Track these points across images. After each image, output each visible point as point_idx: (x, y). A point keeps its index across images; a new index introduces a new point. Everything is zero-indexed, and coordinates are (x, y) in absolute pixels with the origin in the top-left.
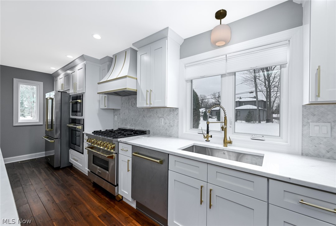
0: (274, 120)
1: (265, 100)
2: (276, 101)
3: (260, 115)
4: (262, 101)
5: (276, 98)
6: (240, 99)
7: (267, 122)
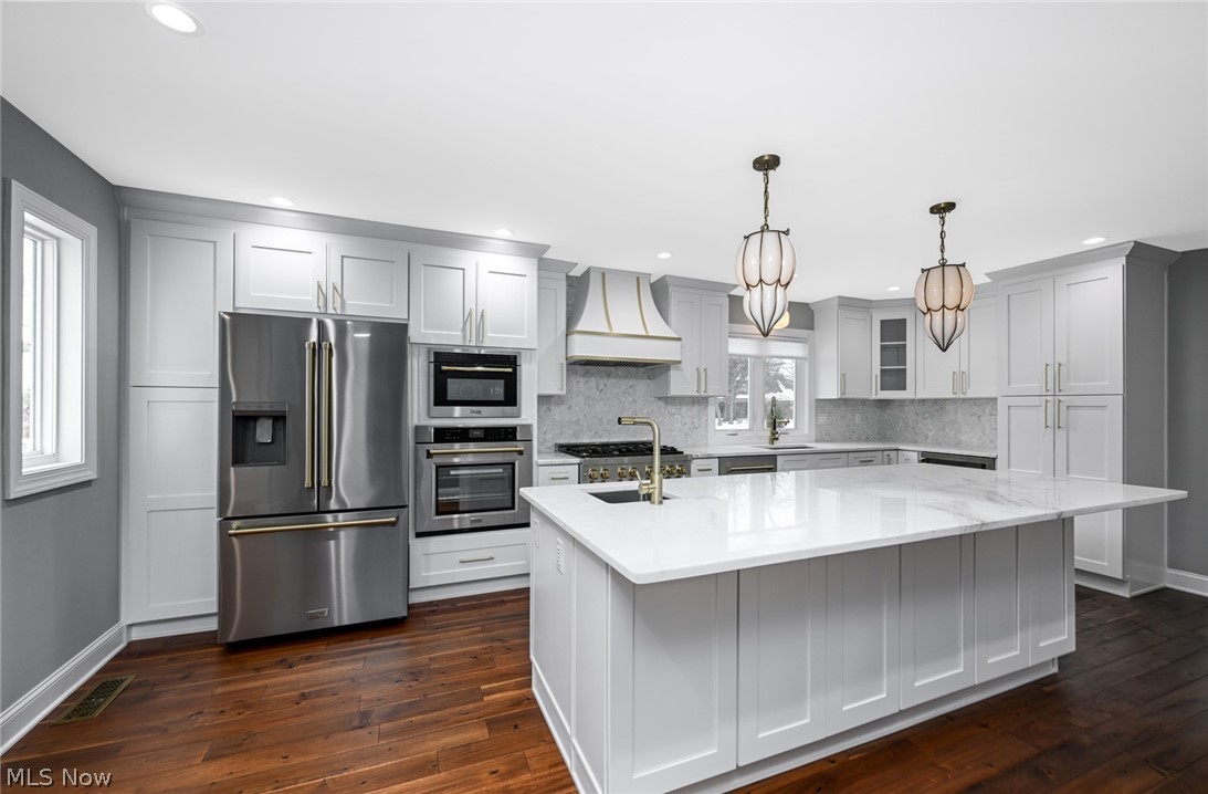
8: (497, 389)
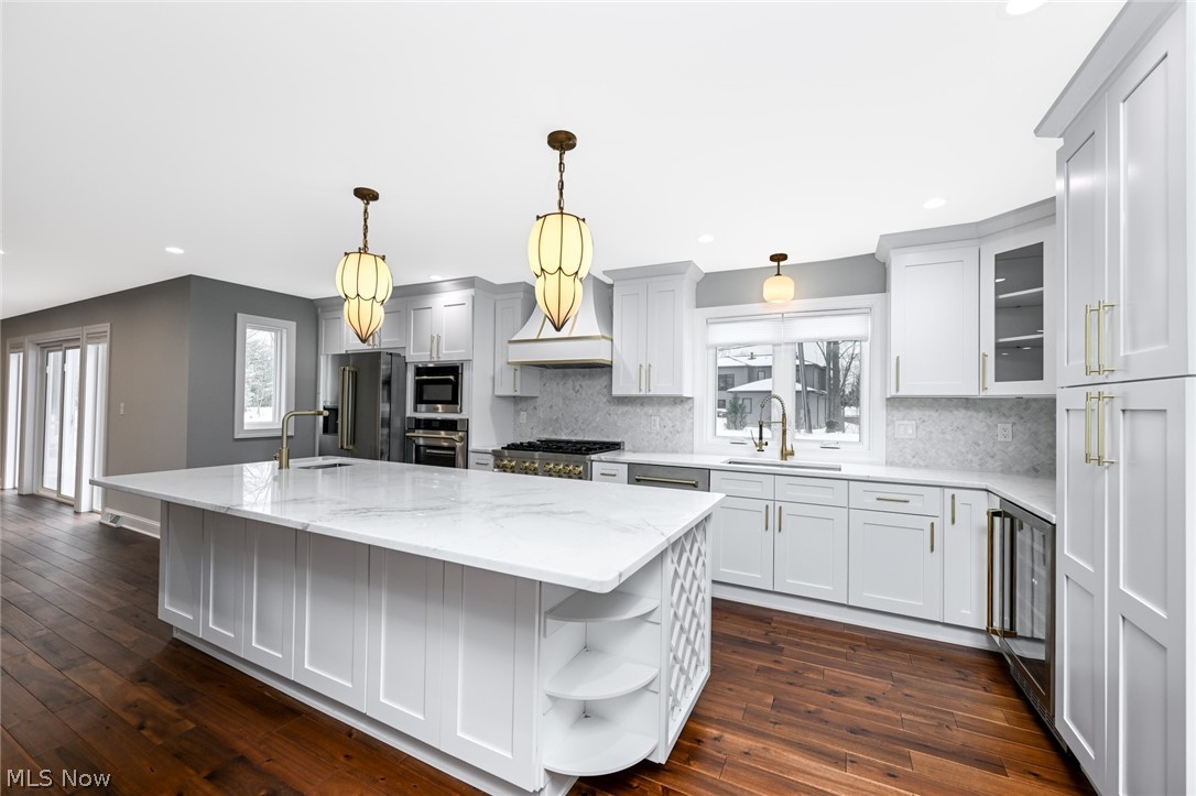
0: (846, 424)
1: (822, 363)
2: (852, 369)
3: (809, 410)
4: (815, 366)
5: (852, 358)
6: (752, 358)
7: (828, 432)
8: (447, 391)
